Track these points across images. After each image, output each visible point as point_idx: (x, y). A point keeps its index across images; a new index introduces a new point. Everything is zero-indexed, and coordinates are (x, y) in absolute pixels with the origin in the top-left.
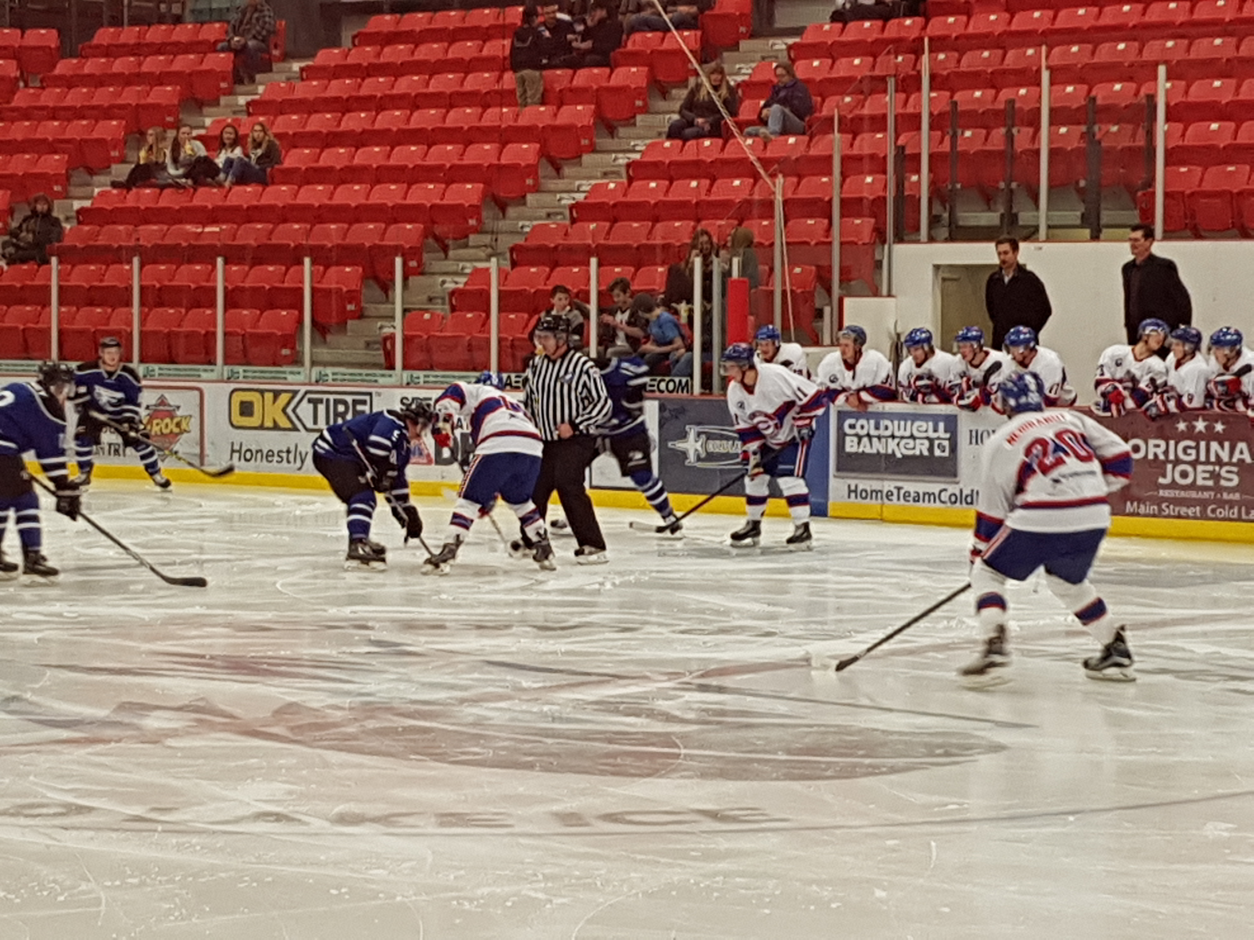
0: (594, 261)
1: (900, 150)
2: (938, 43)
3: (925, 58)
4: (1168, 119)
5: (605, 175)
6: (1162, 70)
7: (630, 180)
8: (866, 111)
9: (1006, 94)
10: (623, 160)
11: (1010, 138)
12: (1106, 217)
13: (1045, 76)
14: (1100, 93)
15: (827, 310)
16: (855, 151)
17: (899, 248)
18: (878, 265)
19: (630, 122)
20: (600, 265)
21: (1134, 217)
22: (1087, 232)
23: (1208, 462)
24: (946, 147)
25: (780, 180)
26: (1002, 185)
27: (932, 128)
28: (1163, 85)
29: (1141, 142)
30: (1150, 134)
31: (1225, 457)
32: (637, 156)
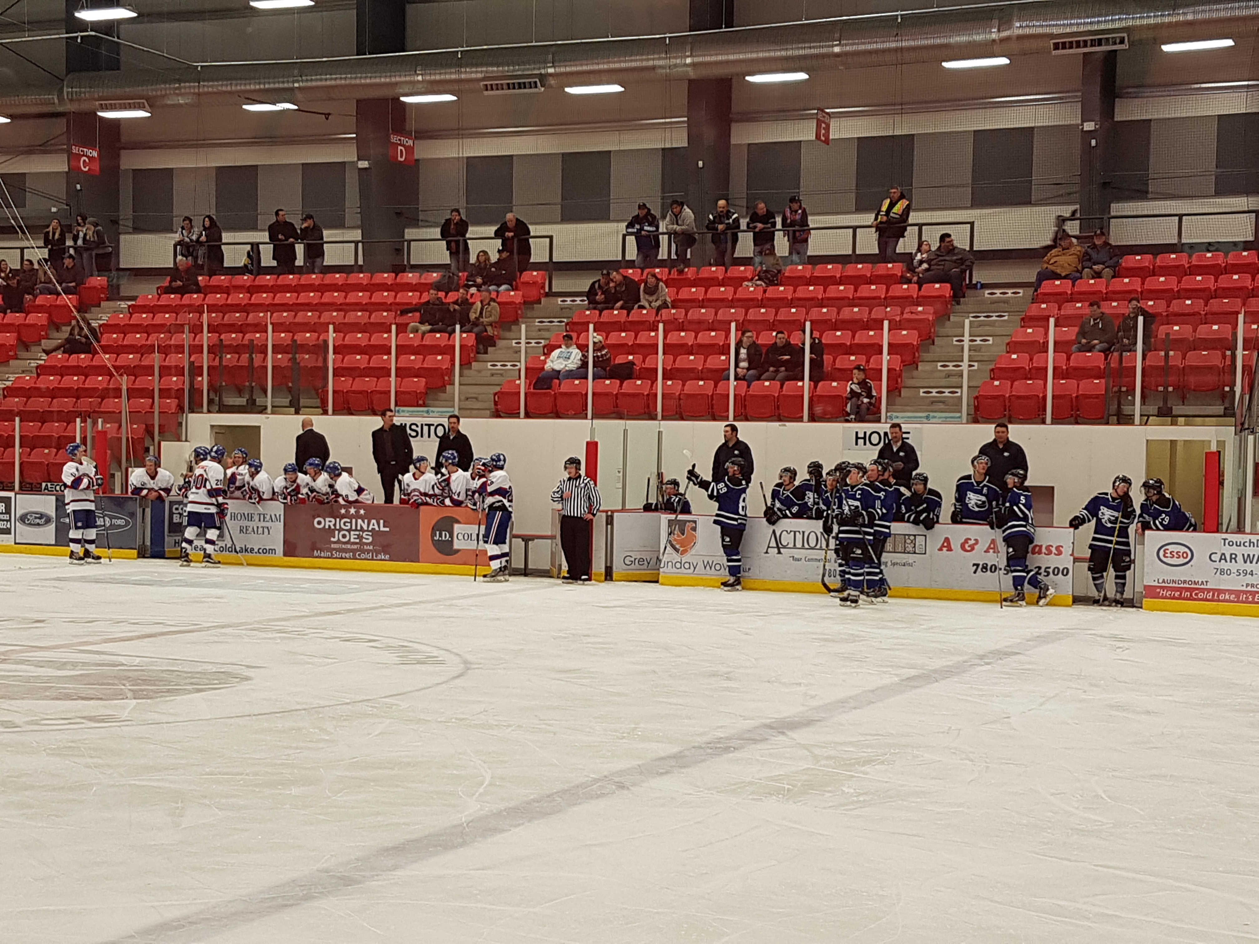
0: (17, 419)
1: (192, 364)
2: (212, 308)
3: (205, 315)
4: (334, 353)
5: (23, 372)
6: (331, 327)
7: (38, 375)
8: (172, 342)
9: (248, 336)
10: (34, 364)
11: (251, 359)
12: (303, 402)
13: (270, 328)
14: (299, 337)
15: (151, 448)
16: (166, 364)
17: (191, 416)
18: (180, 424)
19: (38, 343)
20: (21, 421)
21: (318, 402)
22: (293, 410)
23: (356, 530)
24: (216, 363)
25: (125, 377)
26: (247, 384)
27: (209, 352)
28: (332, 335)
29: (320, 364)
30: (325, 360)
31: (365, 527)
32: (42, 362)
